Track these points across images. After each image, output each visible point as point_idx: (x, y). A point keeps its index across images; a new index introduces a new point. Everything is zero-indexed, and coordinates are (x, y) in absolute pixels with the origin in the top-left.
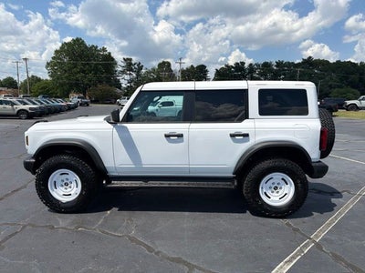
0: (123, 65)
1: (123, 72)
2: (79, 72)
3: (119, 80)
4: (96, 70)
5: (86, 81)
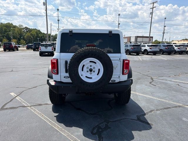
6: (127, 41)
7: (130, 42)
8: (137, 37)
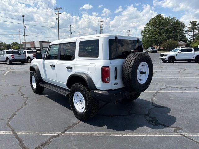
0: (189, 26)
1: (189, 31)
2: (157, 34)
3: (185, 36)
4: (167, 31)
5: (160, 39)
6: (30, 47)
7: (34, 47)
8: (42, 43)
